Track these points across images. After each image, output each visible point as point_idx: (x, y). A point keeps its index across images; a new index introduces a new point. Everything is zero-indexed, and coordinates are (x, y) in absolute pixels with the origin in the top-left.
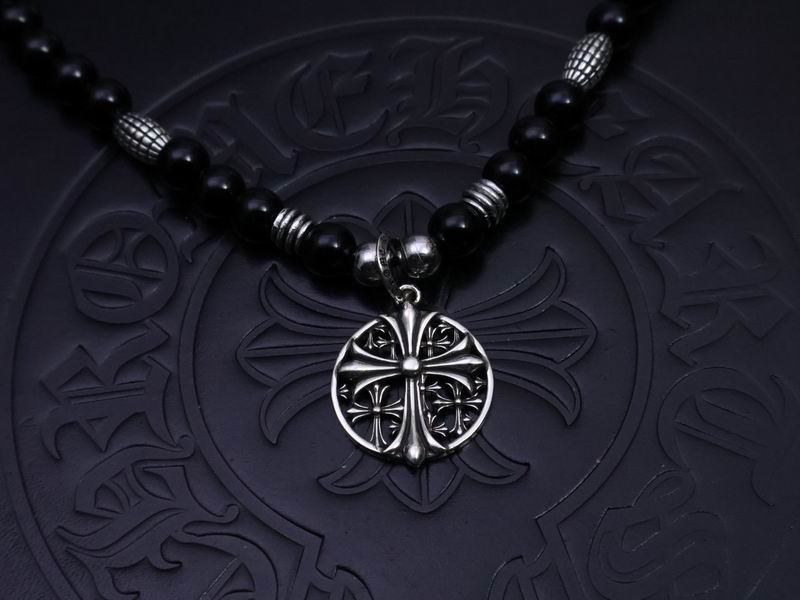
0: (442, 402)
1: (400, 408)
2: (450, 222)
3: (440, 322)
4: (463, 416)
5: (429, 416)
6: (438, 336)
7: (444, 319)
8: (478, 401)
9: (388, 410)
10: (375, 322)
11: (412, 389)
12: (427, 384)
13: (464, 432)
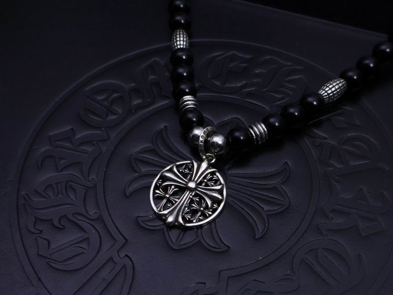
0: (195, 206)
1: (177, 200)
2: (237, 134)
3: (215, 175)
4: (200, 216)
5: (186, 209)
6: (211, 180)
7: (218, 174)
8: (210, 213)
9: (172, 198)
10: (189, 162)
11: (187, 195)
12: (193, 196)
13: (196, 222)
